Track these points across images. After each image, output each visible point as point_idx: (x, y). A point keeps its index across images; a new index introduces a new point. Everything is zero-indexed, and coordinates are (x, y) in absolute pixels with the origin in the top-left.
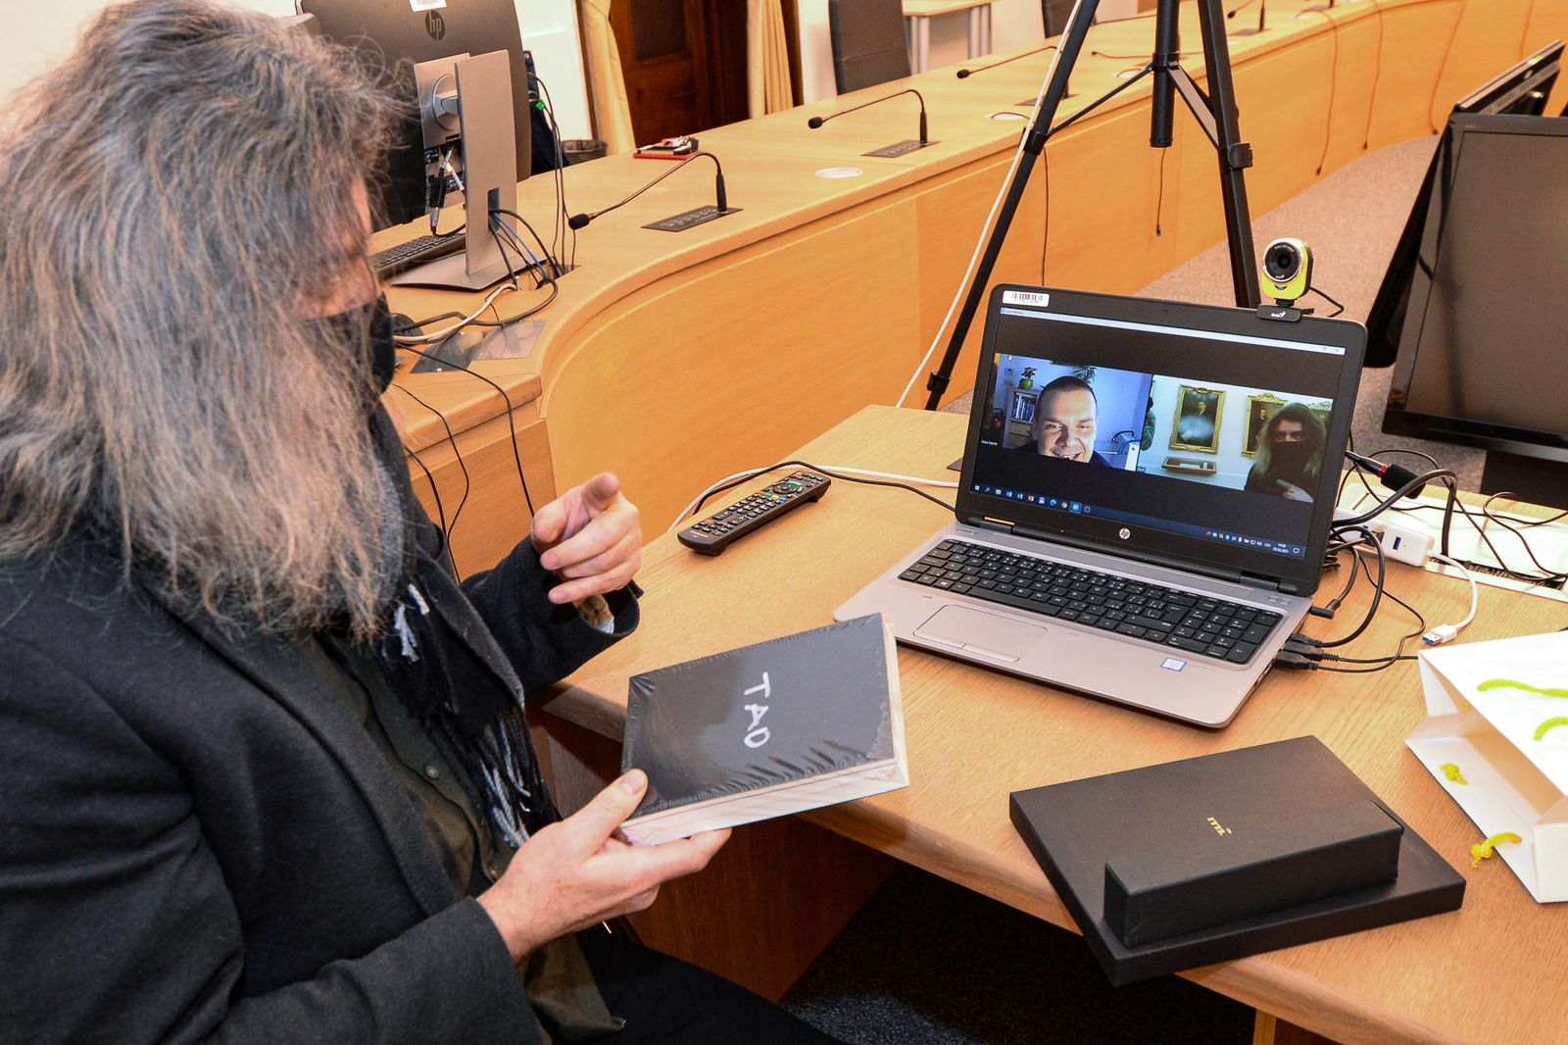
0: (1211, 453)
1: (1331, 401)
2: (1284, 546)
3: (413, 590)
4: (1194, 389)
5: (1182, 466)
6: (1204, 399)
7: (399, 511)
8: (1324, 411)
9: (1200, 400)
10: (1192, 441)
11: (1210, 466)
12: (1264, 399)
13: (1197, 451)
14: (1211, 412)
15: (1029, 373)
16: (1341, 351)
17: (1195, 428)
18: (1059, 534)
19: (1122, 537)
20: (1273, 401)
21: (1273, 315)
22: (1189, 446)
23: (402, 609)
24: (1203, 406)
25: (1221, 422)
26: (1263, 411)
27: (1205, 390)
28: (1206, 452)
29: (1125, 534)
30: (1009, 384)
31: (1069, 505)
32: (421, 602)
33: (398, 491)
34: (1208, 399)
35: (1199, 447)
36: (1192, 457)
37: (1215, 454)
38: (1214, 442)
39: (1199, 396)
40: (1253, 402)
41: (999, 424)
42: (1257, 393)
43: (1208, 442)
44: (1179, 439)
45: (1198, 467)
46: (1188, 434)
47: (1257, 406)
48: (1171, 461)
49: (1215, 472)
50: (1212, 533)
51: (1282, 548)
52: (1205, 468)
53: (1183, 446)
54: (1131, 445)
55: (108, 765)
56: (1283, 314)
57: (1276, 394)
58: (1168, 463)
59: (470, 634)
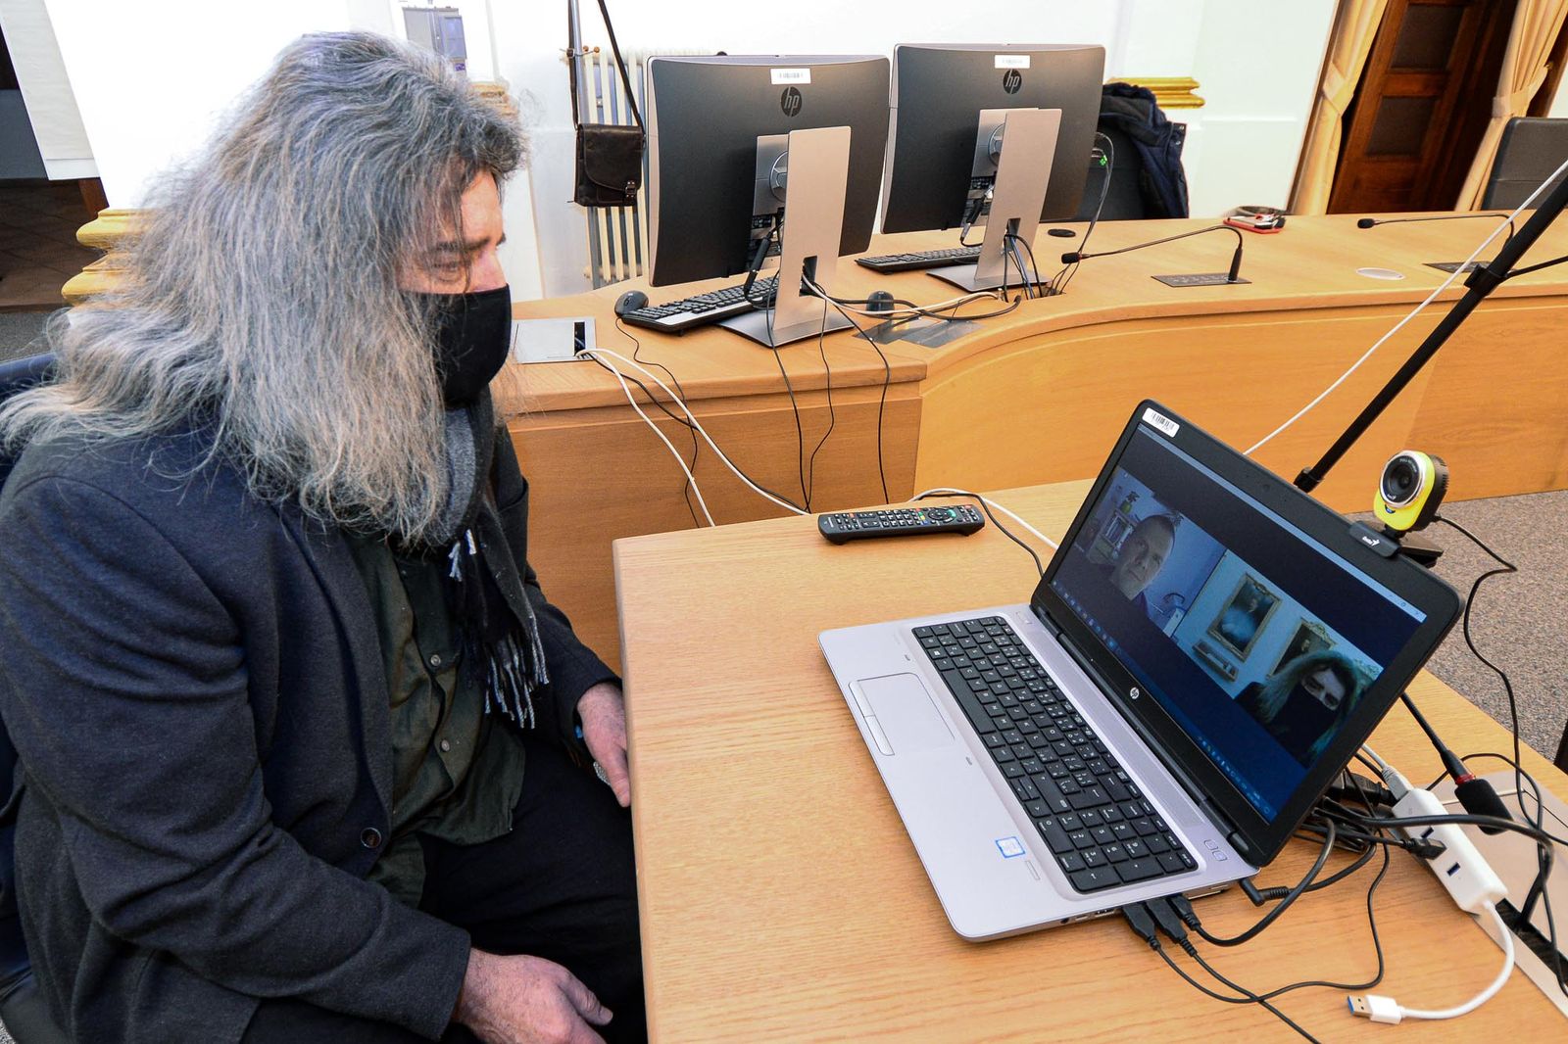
0: (1238, 658)
1: (1381, 669)
2: (1258, 797)
3: (469, 535)
4: (1256, 583)
5: (1210, 656)
6: (1260, 599)
7: (473, 480)
8: (1367, 676)
9: (1254, 597)
10: (1229, 637)
11: (1233, 671)
12: (1314, 629)
13: (1228, 649)
14: (1259, 616)
15: (1132, 497)
16: (1420, 617)
17: (1238, 625)
18: (1089, 660)
19: (1131, 695)
20: (1322, 636)
21: (1365, 539)
22: (1224, 640)
23: (458, 545)
24: (1254, 605)
25: (1263, 631)
26: (1307, 641)
27: (1264, 588)
28: (1236, 655)
29: (1134, 693)
30: (1114, 500)
31: (1108, 638)
32: (472, 545)
33: (477, 464)
34: (1263, 599)
35: (1231, 646)
36: (1222, 652)
37: (1242, 661)
38: (1247, 649)
39: (1256, 592)
40: (1303, 625)
41: (1092, 535)
42: (1312, 619)
43: (1242, 645)
44: (1218, 627)
45: (1221, 665)
46: (1229, 627)
47: (1304, 632)
48: (1202, 646)
49: (1233, 680)
50: (1204, 740)
51: (1256, 797)
52: (1227, 671)
53: (1219, 637)
54: (1177, 612)
55: (194, 619)
56: (1376, 542)
57: (1329, 630)
58: (1199, 646)
59: (503, 577)
